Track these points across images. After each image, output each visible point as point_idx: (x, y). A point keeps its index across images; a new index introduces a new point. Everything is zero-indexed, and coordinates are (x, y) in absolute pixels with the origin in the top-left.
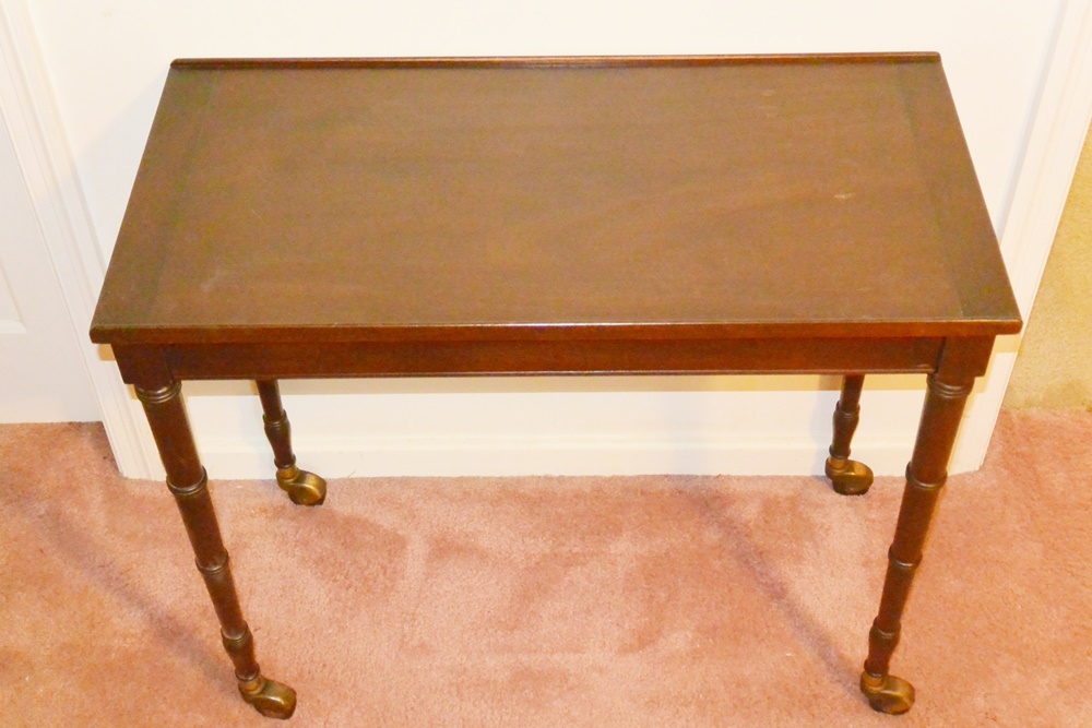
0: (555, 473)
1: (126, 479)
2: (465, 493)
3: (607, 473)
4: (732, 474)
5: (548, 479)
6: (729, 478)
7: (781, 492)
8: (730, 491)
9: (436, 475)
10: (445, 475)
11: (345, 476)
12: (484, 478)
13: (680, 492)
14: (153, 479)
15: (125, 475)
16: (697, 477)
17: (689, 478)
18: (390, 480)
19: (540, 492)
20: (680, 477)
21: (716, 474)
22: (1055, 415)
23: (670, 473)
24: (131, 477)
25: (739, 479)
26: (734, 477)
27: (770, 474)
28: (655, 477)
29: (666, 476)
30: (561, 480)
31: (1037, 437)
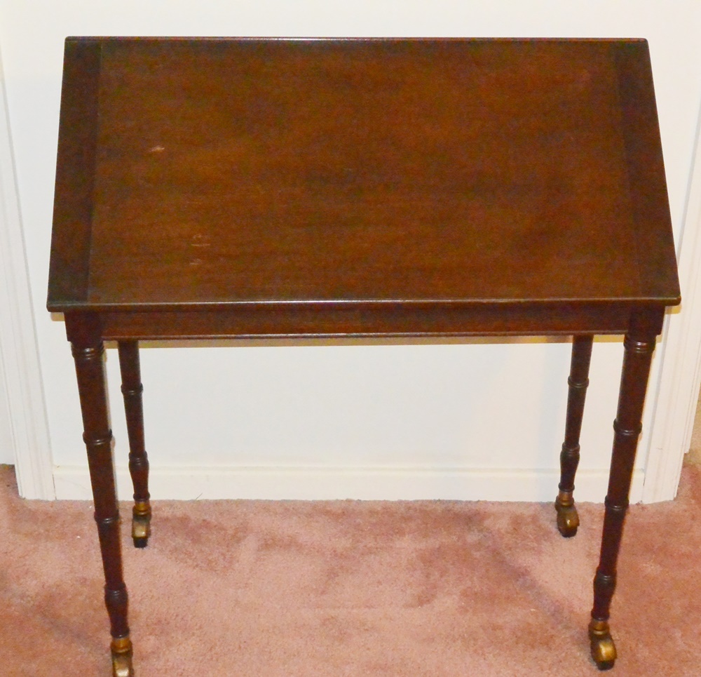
2: (285, 509)
4: (488, 500)
6: (486, 502)
7: (525, 512)
8: (487, 511)
11: (194, 498)
13: (449, 510)
14: (45, 499)
15: (24, 497)
16: (462, 501)
19: (343, 509)
23: (441, 499)
24: (28, 498)
25: (493, 503)
26: (490, 502)
30: (359, 502)
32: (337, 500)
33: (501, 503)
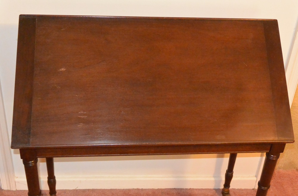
0: (140, 188)
1: (3, 190)
2: (112, 194)
3: (156, 188)
4: (194, 188)
5: (138, 189)
6: (193, 189)
7: (209, 194)
8: (194, 193)
9: (103, 188)
10: (106, 188)
11: (74, 188)
12: (118, 189)
13: (179, 194)
14: (12, 190)
15: (3, 188)
16: (183, 189)
17: (181, 189)
18: (88, 190)
19: (136, 194)
20: (178, 189)
21: (190, 188)
22: (287, 171)
23: (175, 188)
24: (4, 189)
25: (196, 189)
26: (195, 189)
27: (205, 188)
28: (171, 189)
29: (174, 189)
30: (142, 190)
31: (282, 177)
32: (133, 189)
33: (199, 189)
